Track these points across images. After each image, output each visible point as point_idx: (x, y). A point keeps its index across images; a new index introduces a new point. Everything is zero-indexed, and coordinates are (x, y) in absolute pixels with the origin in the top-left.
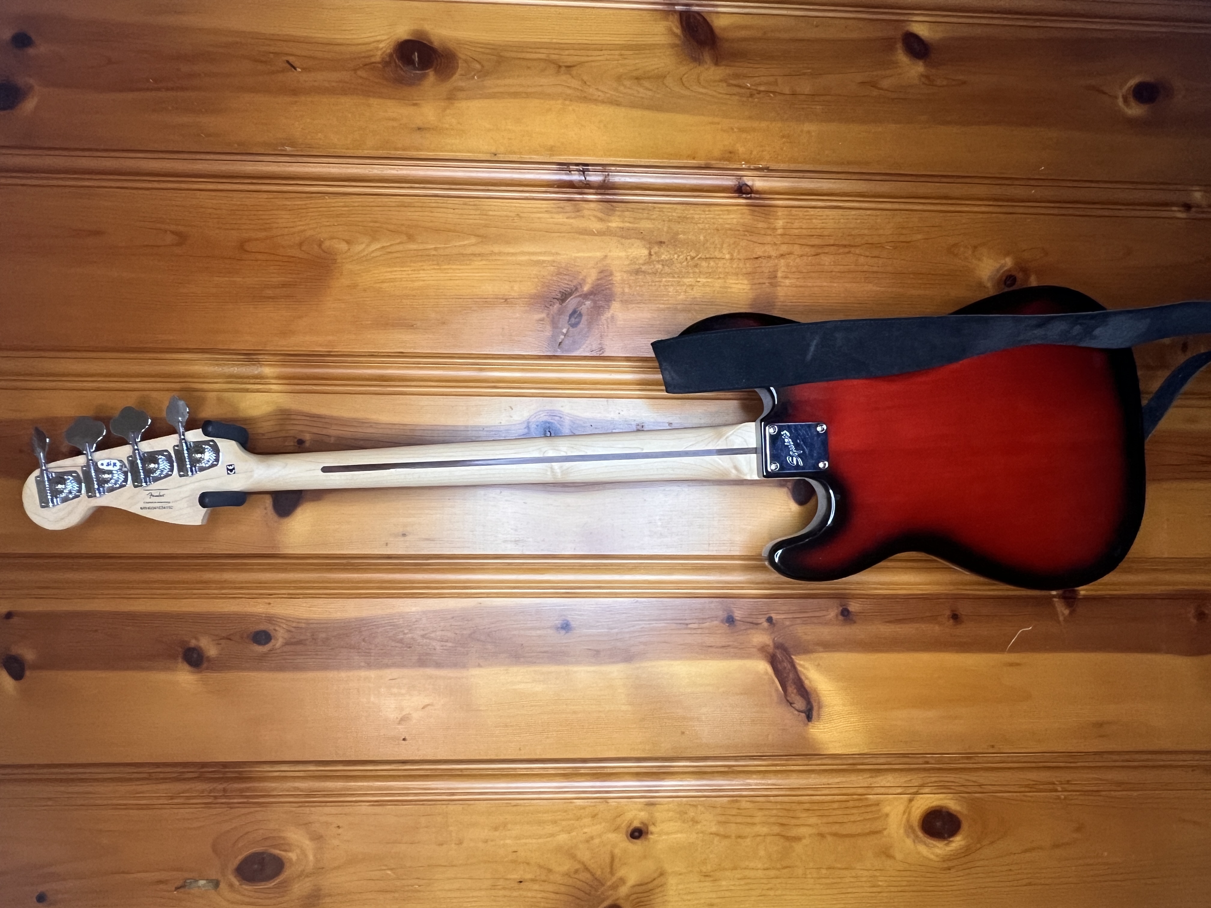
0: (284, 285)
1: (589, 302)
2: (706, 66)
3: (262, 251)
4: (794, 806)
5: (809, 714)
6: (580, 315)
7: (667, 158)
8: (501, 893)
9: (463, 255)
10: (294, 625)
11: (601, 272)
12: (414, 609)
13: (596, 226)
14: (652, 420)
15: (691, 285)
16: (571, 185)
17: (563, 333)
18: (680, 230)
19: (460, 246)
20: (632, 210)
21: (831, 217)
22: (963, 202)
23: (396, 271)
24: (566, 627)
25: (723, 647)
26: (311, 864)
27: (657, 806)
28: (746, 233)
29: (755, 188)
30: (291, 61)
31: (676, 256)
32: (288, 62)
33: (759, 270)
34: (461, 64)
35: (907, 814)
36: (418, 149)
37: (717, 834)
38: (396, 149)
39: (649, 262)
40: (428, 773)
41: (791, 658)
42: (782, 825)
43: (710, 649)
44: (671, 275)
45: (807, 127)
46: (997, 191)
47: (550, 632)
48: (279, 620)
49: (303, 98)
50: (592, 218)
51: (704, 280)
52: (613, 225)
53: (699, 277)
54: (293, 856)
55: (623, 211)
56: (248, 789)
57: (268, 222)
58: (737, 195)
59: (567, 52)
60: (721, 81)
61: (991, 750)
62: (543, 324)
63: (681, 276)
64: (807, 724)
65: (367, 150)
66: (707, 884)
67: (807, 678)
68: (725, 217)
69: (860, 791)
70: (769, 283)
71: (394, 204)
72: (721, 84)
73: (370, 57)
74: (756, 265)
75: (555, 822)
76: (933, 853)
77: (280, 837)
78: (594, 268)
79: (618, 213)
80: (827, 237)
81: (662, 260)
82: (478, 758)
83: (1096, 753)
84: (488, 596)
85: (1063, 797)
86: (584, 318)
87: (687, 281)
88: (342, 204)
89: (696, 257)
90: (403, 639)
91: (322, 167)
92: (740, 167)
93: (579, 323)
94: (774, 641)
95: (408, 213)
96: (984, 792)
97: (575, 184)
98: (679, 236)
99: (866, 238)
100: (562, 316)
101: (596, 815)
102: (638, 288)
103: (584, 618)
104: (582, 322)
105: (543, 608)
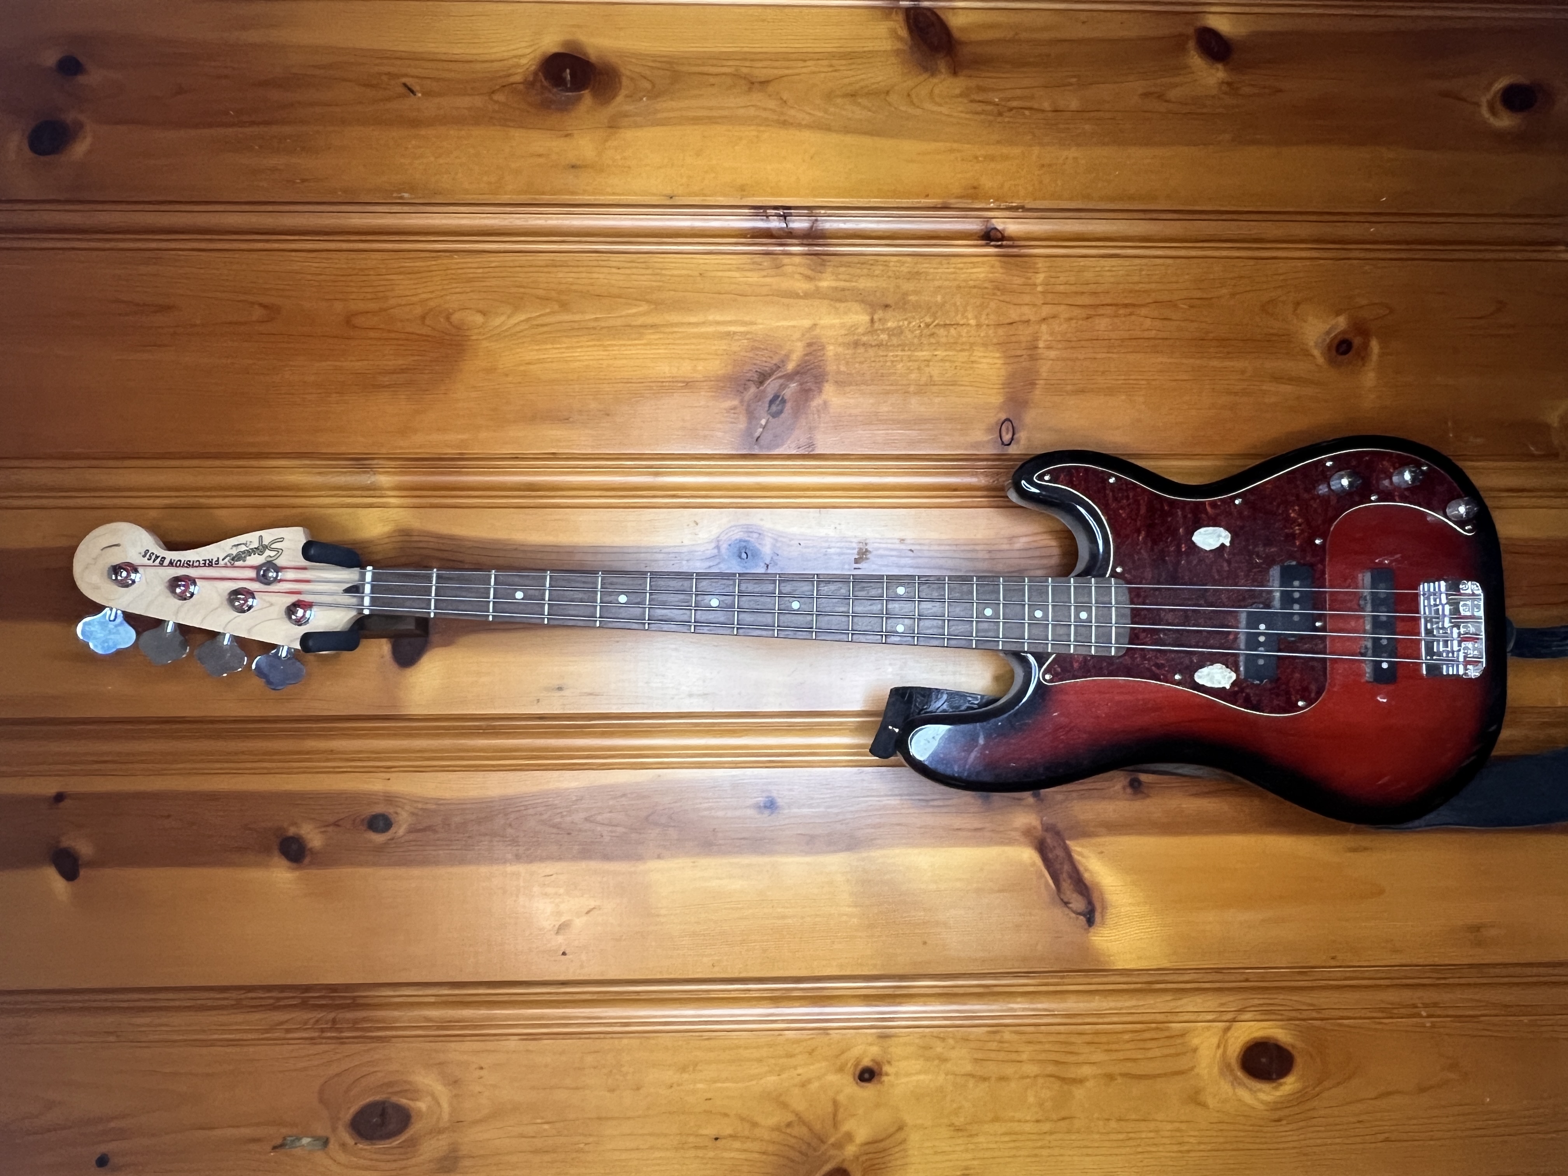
0: (403, 371)
1: (795, 385)
2: (943, 76)
3: (375, 326)
4: (1073, 1039)
5: (1090, 916)
6: (784, 401)
7: (892, 197)
8: (692, 1153)
9: (632, 326)
10: (420, 806)
11: (810, 345)
12: (574, 784)
13: (802, 286)
14: (877, 536)
15: (927, 360)
16: (768, 234)
17: (761, 424)
18: (911, 289)
19: (628, 316)
20: (846, 264)
21: (1107, 269)
22: (1280, 246)
23: (545, 349)
24: (771, 805)
25: (976, 830)
26: (446, 1116)
27: (893, 1038)
28: (996, 291)
29: (1006, 234)
30: (408, 84)
31: (906, 323)
32: (405, 85)
33: (1014, 339)
34: (625, 81)
35: (1222, 1046)
36: (573, 193)
37: (972, 1076)
38: (543, 193)
39: (872, 332)
40: (593, 997)
41: (1065, 843)
42: (1057, 1063)
43: (959, 834)
44: (900, 348)
45: (1073, 153)
46: (1323, 230)
47: (750, 811)
48: (401, 800)
49: (423, 132)
50: (797, 276)
51: (945, 353)
52: (824, 284)
53: (937, 350)
54: (422, 1105)
55: (837, 266)
56: (365, 1020)
57: (383, 289)
58: (983, 242)
59: (760, 64)
60: (961, 95)
61: (1333, 963)
62: (735, 413)
63: (912, 349)
64: (1089, 932)
65: (506, 194)
66: (960, 1141)
67: (1087, 870)
68: (969, 271)
69: (1159, 1018)
70: (1028, 355)
71: (542, 263)
72: (960, 99)
73: (509, 75)
74: (1011, 333)
75: (760, 1060)
76: (1258, 1100)
77: (405, 1082)
78: (799, 340)
79: (830, 270)
80: (1103, 295)
81: (888, 328)
82: (658, 976)
83: (1471, 966)
84: (670, 765)
85: (1428, 1025)
86: (788, 406)
87: (919, 354)
88: (475, 265)
89: (933, 322)
90: (560, 823)
91: (449, 217)
92: (988, 206)
93: (781, 412)
94: (1042, 820)
95: (561, 275)
96: (1322, 1019)
97: (774, 232)
98: (910, 298)
99: (1153, 294)
100: (760, 403)
101: (813, 1050)
102: (857, 365)
103: (793, 793)
104: (786, 410)
105: (741, 782)
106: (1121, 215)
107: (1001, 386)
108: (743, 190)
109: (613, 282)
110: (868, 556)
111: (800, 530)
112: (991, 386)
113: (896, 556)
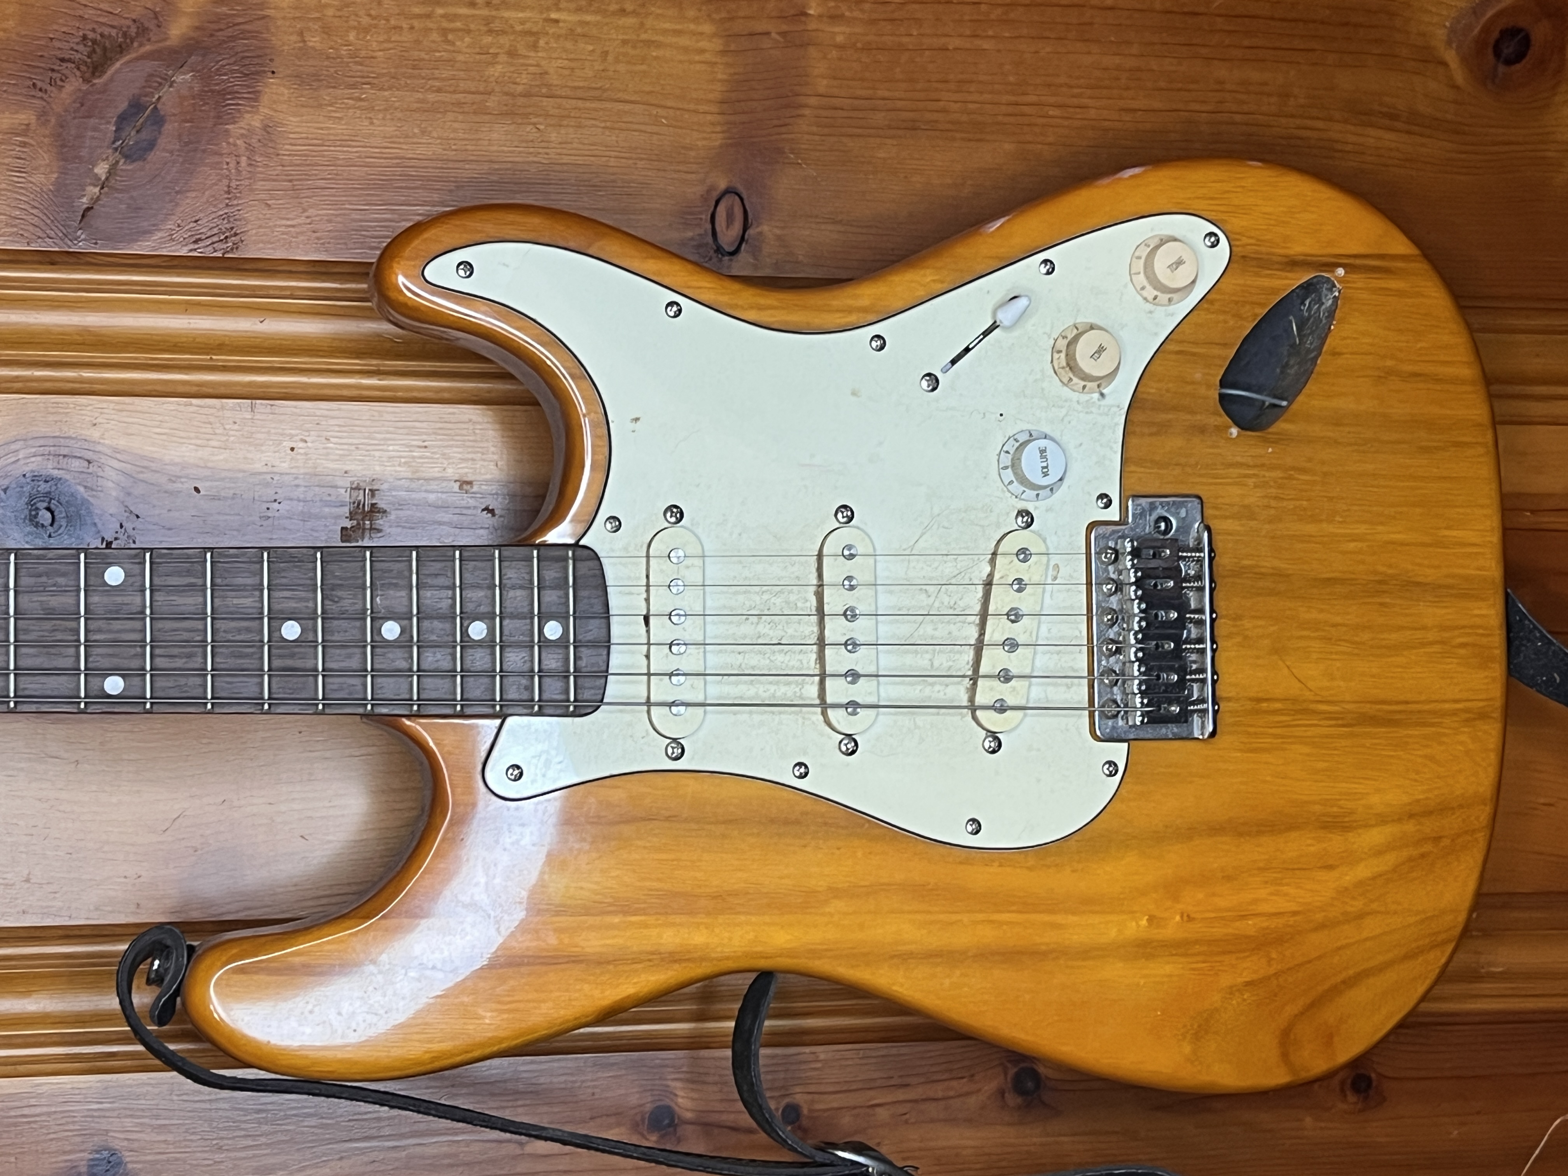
1: (188, 76)
6: (158, 120)
14: (405, 472)
15: (530, 33)
17: (97, 177)
51: (574, 18)
70: (783, 34)
86: (169, 127)
87: (513, 15)
93: (151, 145)
100: (93, 121)
102: (352, 36)
103: (170, 1138)
104: (162, 142)
105: (26, 1111)
107: (714, 108)
110: (380, 522)
111: (200, 453)
112: (692, 106)
113: (449, 524)
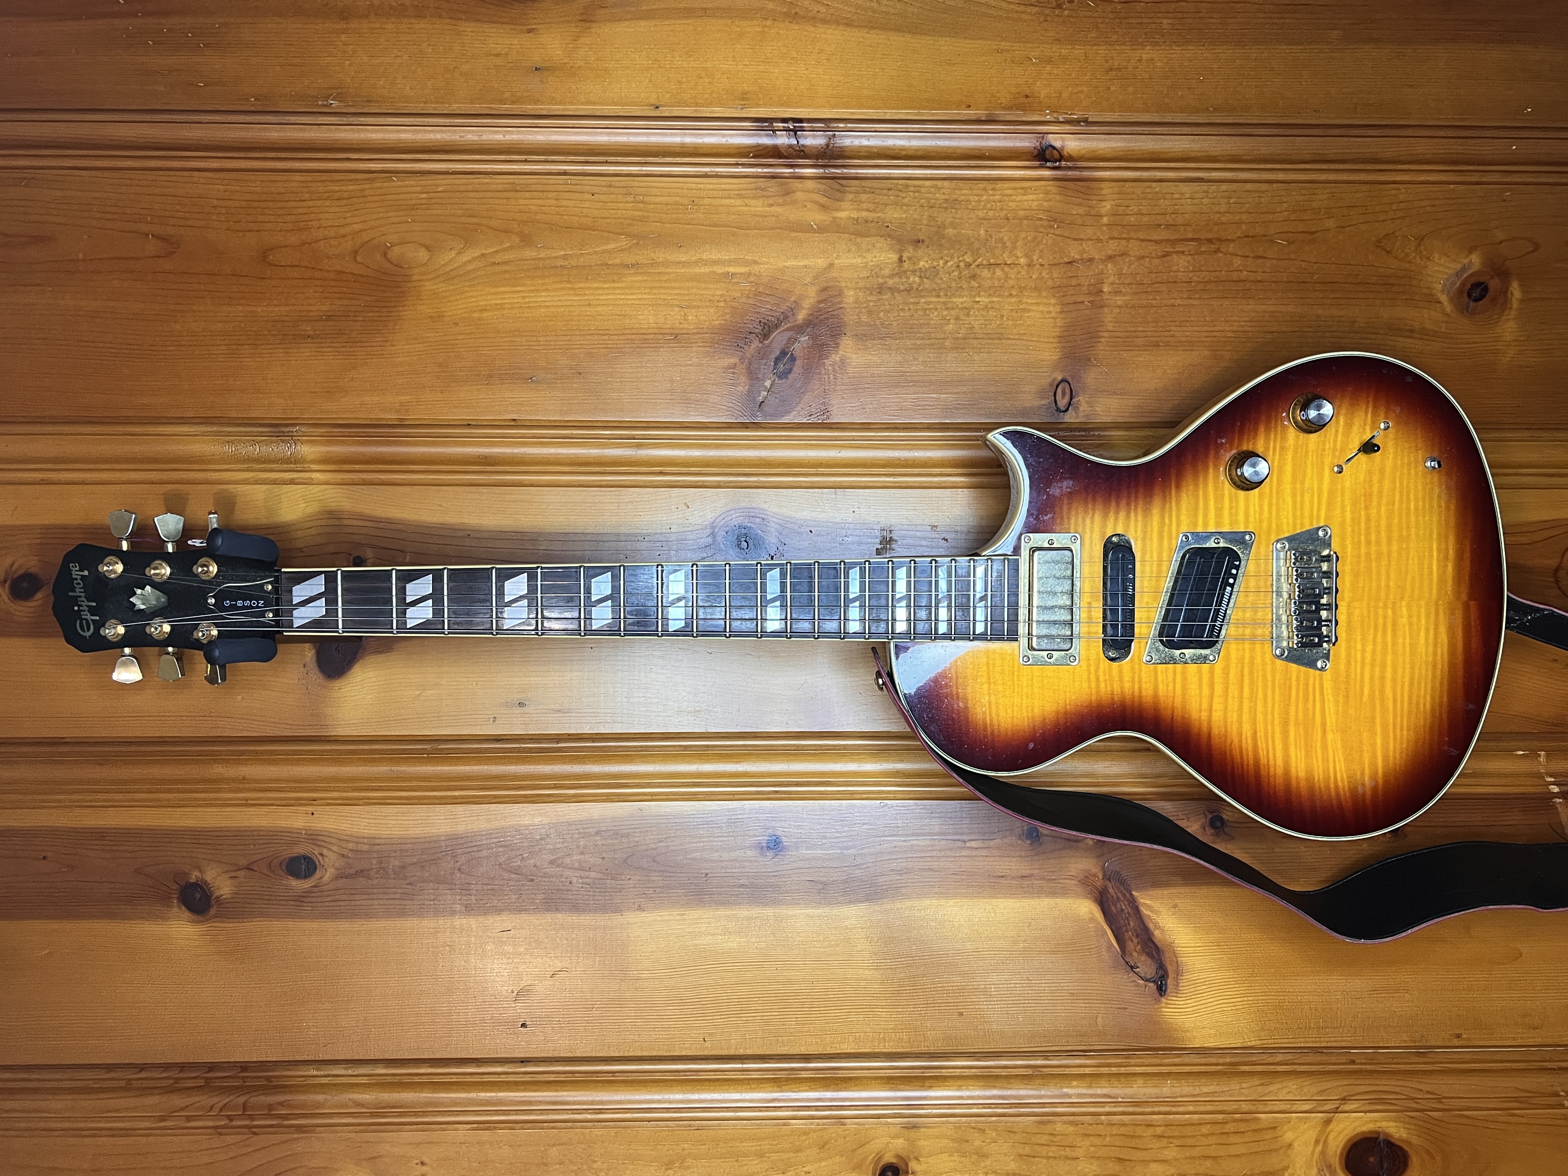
0: (329, 318)
1: (807, 338)
3: (297, 263)
4: (1139, 1131)
5: (1161, 983)
6: (793, 359)
7: (924, 109)
9: (607, 264)
10: (351, 846)
11: (825, 290)
12: (537, 820)
13: (816, 217)
14: (905, 522)
15: (966, 308)
16: (775, 152)
17: (766, 387)
18: (948, 220)
19: (604, 252)
20: (872, 190)
21: (1187, 196)
22: (1400, 167)
23: (504, 292)
24: (775, 845)
25: (1023, 877)
27: (922, 1130)
28: (1052, 223)
29: (1065, 153)
31: (941, 262)
33: (1074, 282)
35: (1321, 1144)
36: (537, 102)
38: (502, 102)
39: (900, 272)
40: (562, 1078)
41: (1131, 895)
42: (1119, 1159)
43: (1002, 881)
44: (934, 293)
45: (1147, 53)
46: (1456, 148)
47: (749, 853)
48: (327, 840)
49: (356, 24)
50: (810, 205)
51: (987, 300)
52: (842, 215)
53: (979, 295)
55: (858, 193)
56: (281, 1104)
57: (306, 217)
58: (1037, 163)
61: (1456, 1042)
62: (734, 373)
63: (949, 294)
64: (1159, 1001)
65: (456, 103)
67: (1157, 927)
68: (1019, 198)
69: (1245, 1107)
70: (1091, 302)
71: (500, 187)
74: (1070, 275)
75: (761, 1155)
78: (812, 284)
79: (851, 196)
80: (1182, 228)
81: (920, 270)
82: (639, 1054)
84: (653, 798)
86: (798, 363)
87: (957, 300)
88: (418, 189)
89: (974, 262)
90: (520, 867)
91: (387, 131)
92: (1042, 119)
93: (790, 371)
94: (1103, 868)
95: (522, 202)
96: (1446, 1110)
97: (783, 151)
98: (946, 231)
99: (1244, 227)
100: (764, 361)
101: (826, 1144)
102: (882, 314)
103: (802, 831)
104: (795, 369)
105: (739, 817)
106: (1205, 130)
107: (1055, 340)
108: (744, 99)
109: (585, 211)
110: (893, 546)
111: (813, 514)
112: (1045, 340)
113: (927, 547)
